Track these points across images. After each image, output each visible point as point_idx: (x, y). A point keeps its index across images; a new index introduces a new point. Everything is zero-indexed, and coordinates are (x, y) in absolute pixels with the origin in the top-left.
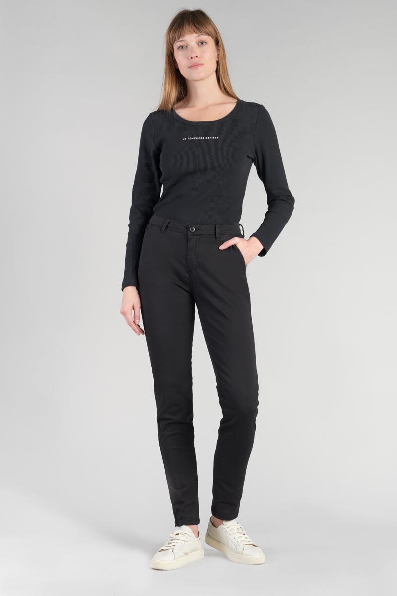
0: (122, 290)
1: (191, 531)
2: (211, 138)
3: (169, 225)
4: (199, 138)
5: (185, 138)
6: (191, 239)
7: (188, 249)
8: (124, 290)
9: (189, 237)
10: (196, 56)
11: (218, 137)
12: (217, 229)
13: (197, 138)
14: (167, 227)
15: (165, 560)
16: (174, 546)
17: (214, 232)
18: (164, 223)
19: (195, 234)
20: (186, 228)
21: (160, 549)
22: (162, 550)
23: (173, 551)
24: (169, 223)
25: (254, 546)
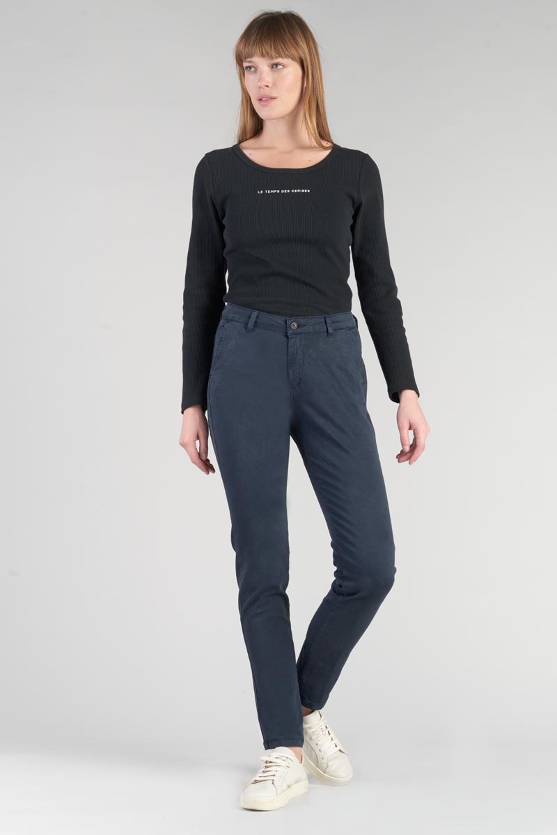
1: (293, 754)
2: (299, 191)
4: (282, 191)
5: (262, 192)
10: (267, 86)
11: (309, 191)
13: (278, 191)
15: (263, 796)
16: (274, 775)
21: (253, 780)
22: (256, 782)
23: (273, 783)
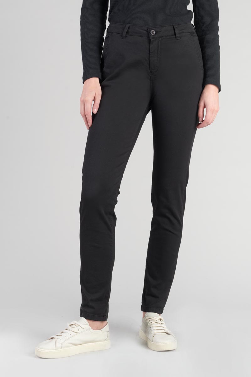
0: (83, 83)
3: (129, 30)
6: (153, 41)
7: (151, 52)
8: (85, 82)
9: (152, 40)
12: (176, 29)
14: (127, 32)
17: (173, 32)
18: (124, 29)
19: (156, 36)
20: (148, 32)
24: (129, 28)
25: (168, 334)
